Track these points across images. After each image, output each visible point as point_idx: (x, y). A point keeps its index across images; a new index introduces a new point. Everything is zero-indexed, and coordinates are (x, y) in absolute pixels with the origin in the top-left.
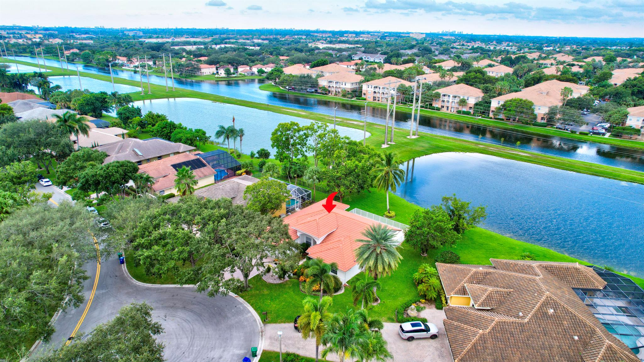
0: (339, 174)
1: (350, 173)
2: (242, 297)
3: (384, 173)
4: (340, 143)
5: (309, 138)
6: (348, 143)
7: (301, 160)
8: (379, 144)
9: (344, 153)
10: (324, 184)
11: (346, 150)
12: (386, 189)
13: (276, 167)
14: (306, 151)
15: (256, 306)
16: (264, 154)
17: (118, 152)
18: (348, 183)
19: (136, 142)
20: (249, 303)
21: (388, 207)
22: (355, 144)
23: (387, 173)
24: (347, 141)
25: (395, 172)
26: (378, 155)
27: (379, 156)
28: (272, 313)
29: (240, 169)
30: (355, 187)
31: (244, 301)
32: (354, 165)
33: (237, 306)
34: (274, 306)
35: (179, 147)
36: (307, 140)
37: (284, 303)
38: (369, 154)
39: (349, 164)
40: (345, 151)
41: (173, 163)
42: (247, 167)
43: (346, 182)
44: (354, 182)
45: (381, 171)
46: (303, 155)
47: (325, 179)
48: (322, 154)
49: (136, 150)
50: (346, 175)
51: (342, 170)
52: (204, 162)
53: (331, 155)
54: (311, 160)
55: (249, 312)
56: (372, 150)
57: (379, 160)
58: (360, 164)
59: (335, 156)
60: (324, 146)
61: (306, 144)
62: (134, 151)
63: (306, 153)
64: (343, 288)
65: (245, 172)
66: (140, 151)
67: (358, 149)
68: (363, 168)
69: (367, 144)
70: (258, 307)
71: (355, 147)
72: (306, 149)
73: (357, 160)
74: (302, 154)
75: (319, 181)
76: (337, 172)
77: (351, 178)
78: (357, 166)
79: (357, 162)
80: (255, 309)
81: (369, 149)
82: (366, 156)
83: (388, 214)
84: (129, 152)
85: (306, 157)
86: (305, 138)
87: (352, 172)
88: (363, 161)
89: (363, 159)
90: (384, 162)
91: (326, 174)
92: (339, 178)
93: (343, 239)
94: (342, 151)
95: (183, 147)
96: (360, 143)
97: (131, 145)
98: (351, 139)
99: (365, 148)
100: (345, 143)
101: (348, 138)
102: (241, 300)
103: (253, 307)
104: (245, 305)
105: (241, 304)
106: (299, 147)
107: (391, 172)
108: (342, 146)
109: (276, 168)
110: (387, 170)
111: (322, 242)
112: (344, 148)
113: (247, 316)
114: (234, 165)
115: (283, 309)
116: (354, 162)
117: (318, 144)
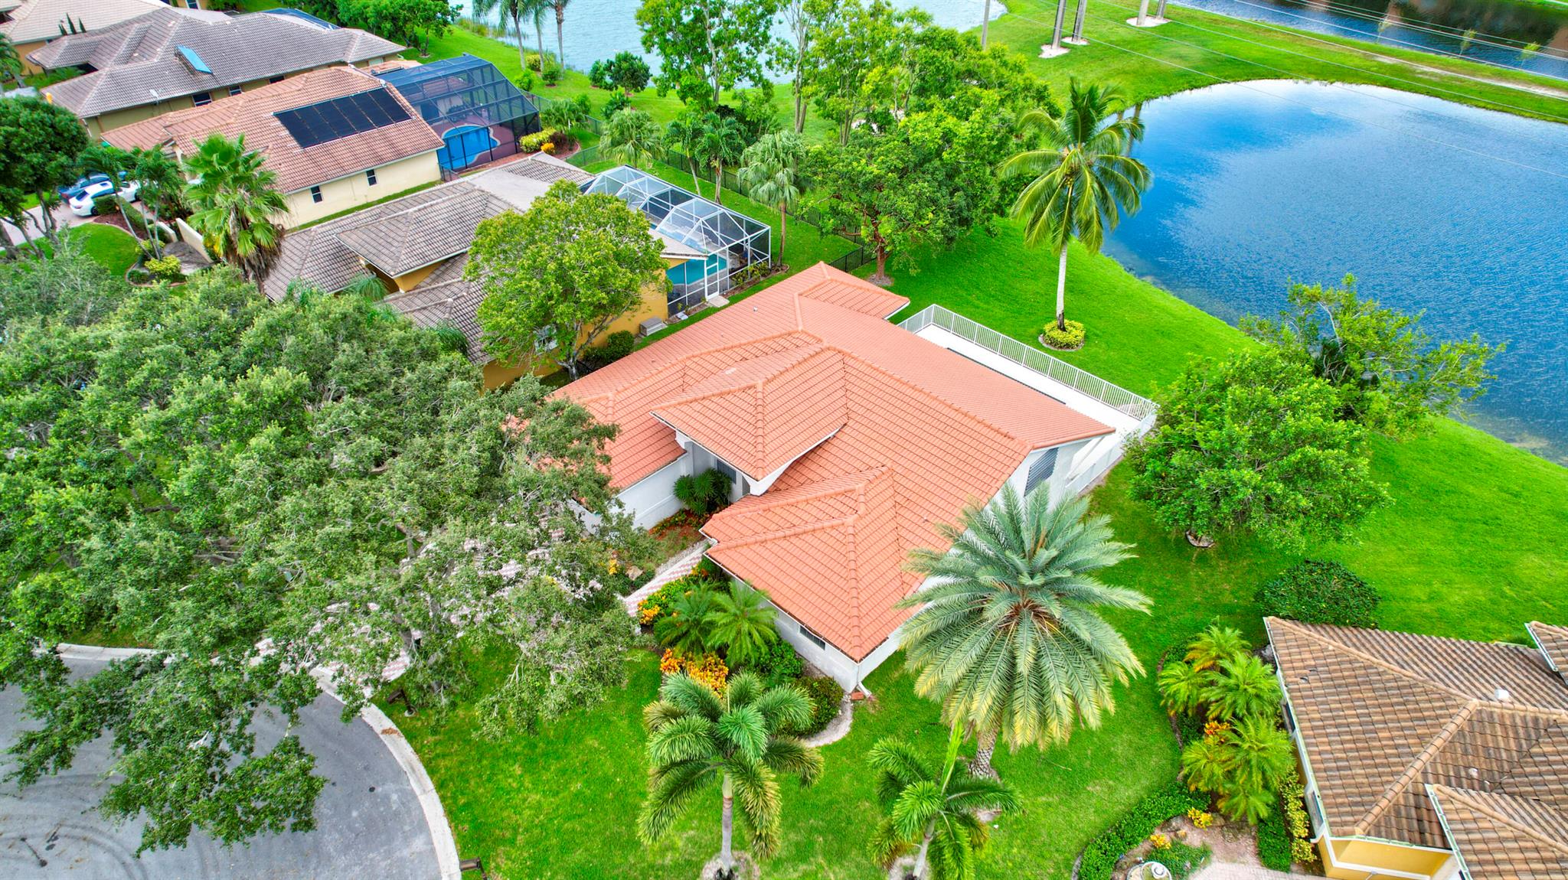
0: (874, 169)
1: (920, 164)
2: (411, 736)
3: (1059, 173)
4: (889, 38)
5: (778, 15)
6: (920, 40)
7: (751, 98)
8: (1034, 46)
9: (903, 76)
10: (817, 200)
11: (912, 65)
12: (1060, 238)
13: (648, 125)
14: (769, 64)
15: (454, 798)
16: (630, 74)
17: (128, 59)
18: (908, 207)
19: (189, 22)
20: (432, 772)
21: (1060, 308)
22: (948, 42)
23: (1074, 173)
24: (918, 31)
25: (1104, 172)
26: (1038, 92)
27: (1041, 96)
28: (521, 839)
29: (537, 129)
30: (936, 222)
31: (415, 758)
32: (938, 133)
33: (379, 790)
34: (534, 798)
35: (346, 45)
36: (769, 23)
37: (577, 786)
38: (1001, 85)
39: (920, 127)
40: (905, 72)
41: (283, 107)
42: (559, 121)
43: (901, 202)
44: (934, 202)
45: (1047, 161)
46: (758, 80)
47: (823, 183)
48: (819, 78)
49: (188, 53)
50: (903, 173)
51: (889, 151)
52: (403, 101)
53: (852, 84)
54: (786, 103)
55: (422, 826)
56: (1018, 68)
57: (1041, 112)
58: (964, 129)
59: (866, 88)
60: (830, 48)
61: (766, 39)
62: (179, 55)
63: (767, 74)
64: (849, 706)
65: (553, 139)
66: (204, 56)
67: (960, 66)
68: (972, 145)
69: (999, 45)
70: (462, 801)
71: (946, 57)
72: (767, 57)
73: (953, 108)
74: (752, 78)
75: (802, 191)
76: (871, 157)
77: (922, 186)
78: (948, 137)
79: (951, 121)
80: (451, 814)
81: (1005, 64)
82: (991, 96)
83: (1057, 334)
84: (163, 59)
85: (767, 86)
86: (762, 16)
87: (926, 159)
88: (976, 116)
89: (977, 106)
90: (1061, 125)
91: (826, 164)
92: (875, 184)
93: (860, 487)
94: (899, 68)
95: (361, 42)
96: (970, 41)
97: (172, 33)
98: (935, 23)
99: (990, 61)
100: (908, 37)
101: (922, 19)
102: (402, 750)
103: (443, 799)
104: (414, 785)
105: (398, 774)
106: (742, 47)
107: (1090, 166)
108: (897, 49)
109: (651, 131)
110: (1074, 161)
111: (774, 490)
112: (905, 59)
113: (406, 853)
114: (518, 114)
115: (569, 818)
116: (940, 119)
117: (808, 38)
